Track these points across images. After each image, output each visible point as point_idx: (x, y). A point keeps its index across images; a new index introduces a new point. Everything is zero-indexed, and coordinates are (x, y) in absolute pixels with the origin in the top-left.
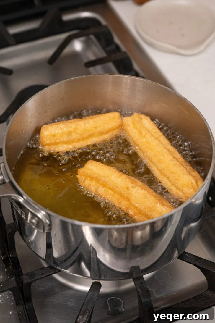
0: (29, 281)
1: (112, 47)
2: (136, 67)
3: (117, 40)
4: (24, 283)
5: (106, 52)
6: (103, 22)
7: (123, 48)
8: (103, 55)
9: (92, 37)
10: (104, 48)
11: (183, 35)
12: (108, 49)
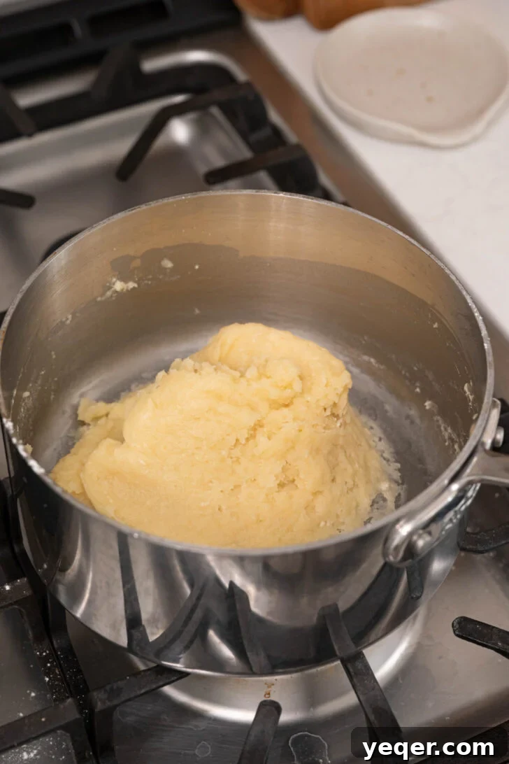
0: (108, 704)
1: (264, 133)
2: (324, 179)
3: (274, 117)
4: (97, 710)
5: (251, 146)
6: (241, 75)
7: (292, 137)
8: (245, 153)
9: (215, 111)
10: (244, 137)
11: (430, 99)
12: (254, 137)
